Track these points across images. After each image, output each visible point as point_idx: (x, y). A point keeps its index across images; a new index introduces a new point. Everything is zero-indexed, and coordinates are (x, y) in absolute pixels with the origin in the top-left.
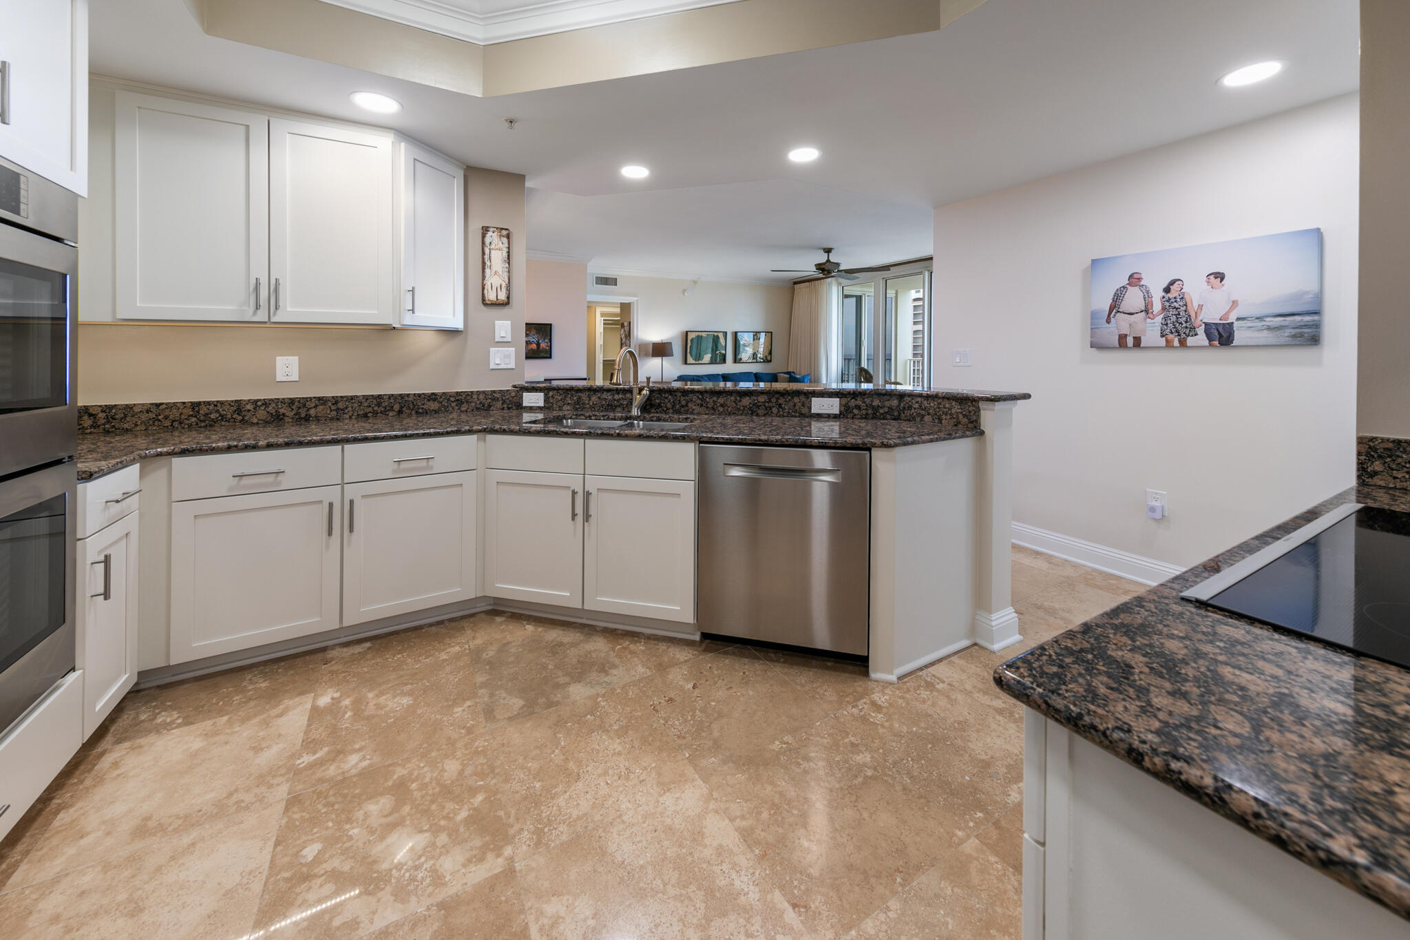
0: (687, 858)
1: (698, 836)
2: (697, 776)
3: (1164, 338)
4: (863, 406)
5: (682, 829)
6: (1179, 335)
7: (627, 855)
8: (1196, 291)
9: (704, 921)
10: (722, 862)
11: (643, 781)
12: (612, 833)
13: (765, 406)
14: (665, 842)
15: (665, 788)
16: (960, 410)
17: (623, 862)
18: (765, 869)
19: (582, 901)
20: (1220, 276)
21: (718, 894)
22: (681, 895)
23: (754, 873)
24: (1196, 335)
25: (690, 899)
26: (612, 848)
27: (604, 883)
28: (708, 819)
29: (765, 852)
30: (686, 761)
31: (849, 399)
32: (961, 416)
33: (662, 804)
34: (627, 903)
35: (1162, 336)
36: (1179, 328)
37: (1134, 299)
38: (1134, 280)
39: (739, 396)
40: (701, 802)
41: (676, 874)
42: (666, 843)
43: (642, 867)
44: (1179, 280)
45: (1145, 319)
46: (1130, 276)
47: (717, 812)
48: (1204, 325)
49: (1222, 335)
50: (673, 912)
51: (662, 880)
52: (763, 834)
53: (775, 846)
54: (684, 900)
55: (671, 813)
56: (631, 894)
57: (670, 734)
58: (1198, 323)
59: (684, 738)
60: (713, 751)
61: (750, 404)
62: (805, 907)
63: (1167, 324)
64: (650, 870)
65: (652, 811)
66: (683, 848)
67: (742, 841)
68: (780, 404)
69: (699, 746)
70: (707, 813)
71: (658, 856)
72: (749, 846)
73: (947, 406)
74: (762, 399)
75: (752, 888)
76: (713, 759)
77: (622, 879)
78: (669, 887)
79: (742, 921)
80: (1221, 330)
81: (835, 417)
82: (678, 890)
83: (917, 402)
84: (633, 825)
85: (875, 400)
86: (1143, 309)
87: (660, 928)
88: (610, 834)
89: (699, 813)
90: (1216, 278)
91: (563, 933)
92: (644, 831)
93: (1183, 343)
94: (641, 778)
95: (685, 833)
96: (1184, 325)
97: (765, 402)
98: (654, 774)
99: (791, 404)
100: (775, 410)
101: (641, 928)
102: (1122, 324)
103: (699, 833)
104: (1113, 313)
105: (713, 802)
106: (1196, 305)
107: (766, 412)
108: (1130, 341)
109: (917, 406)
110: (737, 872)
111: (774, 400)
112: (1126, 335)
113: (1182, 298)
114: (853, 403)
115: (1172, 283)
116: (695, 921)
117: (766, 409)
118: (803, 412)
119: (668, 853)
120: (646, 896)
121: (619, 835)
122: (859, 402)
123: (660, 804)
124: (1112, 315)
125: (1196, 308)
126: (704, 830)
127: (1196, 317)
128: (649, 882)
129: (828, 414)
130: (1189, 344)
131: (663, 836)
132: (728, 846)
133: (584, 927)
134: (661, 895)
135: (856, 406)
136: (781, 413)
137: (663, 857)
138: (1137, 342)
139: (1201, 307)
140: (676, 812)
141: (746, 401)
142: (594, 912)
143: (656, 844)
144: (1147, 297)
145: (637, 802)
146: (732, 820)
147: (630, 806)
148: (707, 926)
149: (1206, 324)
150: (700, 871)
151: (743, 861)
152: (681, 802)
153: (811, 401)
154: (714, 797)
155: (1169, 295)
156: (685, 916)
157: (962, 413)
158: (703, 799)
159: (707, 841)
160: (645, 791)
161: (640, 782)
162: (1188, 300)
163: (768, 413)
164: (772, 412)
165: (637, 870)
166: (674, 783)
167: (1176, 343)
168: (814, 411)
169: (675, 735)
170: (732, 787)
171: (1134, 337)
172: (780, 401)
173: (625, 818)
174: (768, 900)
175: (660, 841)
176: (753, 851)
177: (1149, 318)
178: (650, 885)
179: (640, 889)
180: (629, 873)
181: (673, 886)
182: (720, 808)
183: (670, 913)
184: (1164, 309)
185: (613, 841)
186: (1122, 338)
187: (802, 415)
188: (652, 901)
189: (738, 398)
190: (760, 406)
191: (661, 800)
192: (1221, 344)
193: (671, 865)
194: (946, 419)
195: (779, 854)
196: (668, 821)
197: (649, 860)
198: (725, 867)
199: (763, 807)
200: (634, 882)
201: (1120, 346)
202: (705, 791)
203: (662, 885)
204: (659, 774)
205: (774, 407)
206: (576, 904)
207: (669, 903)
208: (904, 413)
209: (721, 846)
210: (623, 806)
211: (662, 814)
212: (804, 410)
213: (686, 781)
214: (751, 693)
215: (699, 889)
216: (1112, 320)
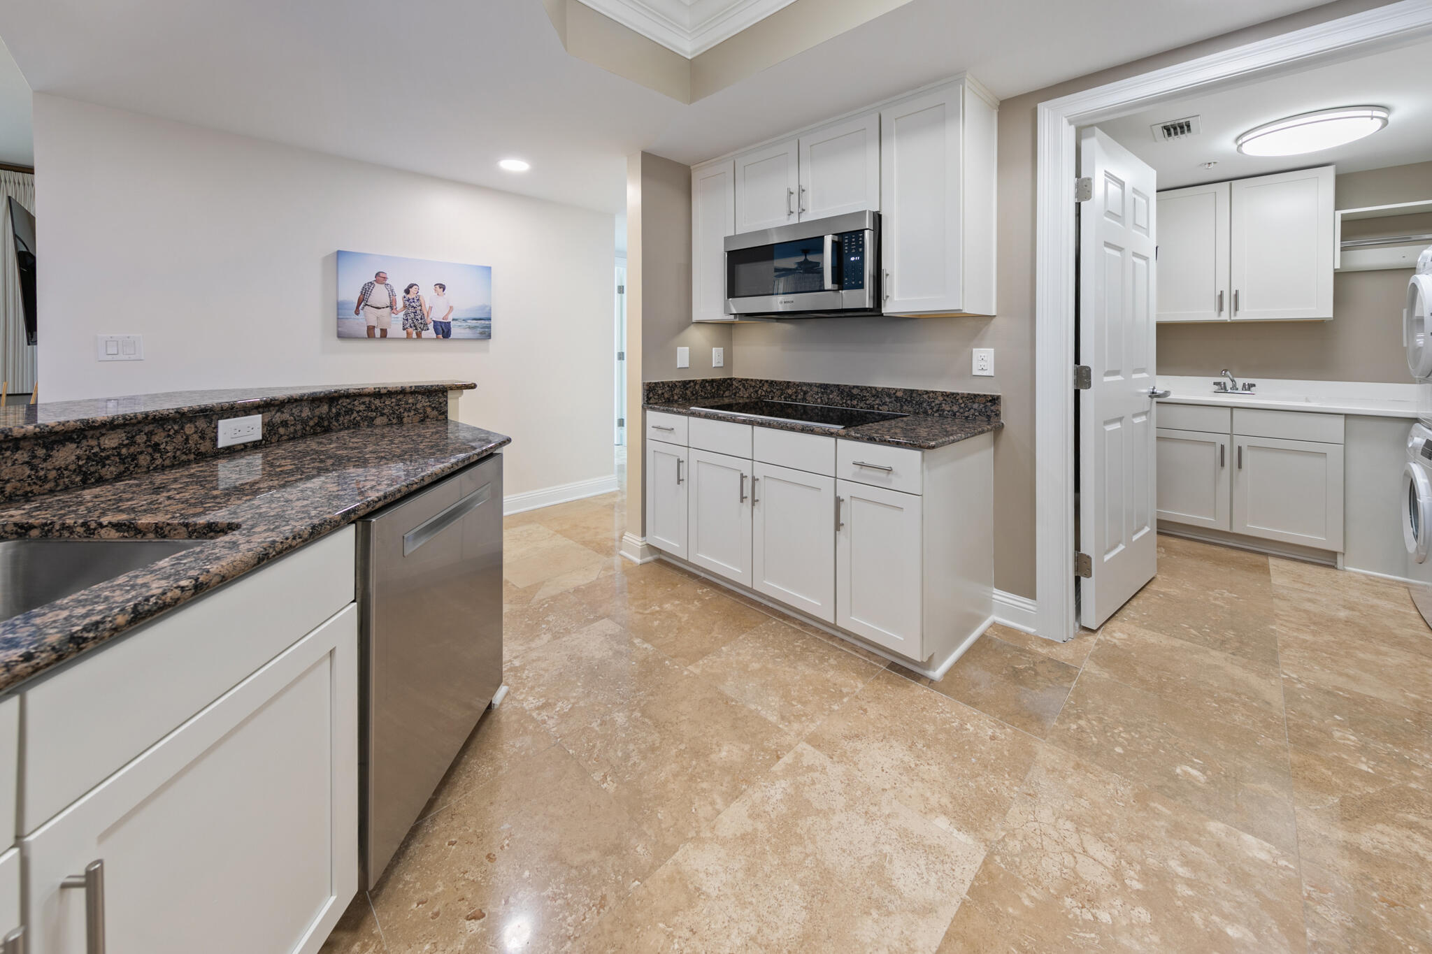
0: (773, 843)
1: (747, 839)
2: (669, 862)
3: (405, 331)
4: (291, 421)
5: (745, 857)
6: (416, 329)
7: (796, 908)
8: (427, 295)
9: (821, 815)
10: (765, 812)
11: (692, 930)
12: (779, 939)
13: (119, 454)
14: (766, 870)
15: (695, 895)
16: (428, 404)
17: (805, 908)
18: (758, 779)
19: (864, 935)
20: (443, 287)
21: (795, 809)
22: (810, 838)
23: (765, 786)
24: (428, 329)
25: (809, 830)
26: (796, 929)
27: (835, 919)
28: (724, 835)
29: (742, 781)
30: (647, 882)
31: (273, 413)
32: (429, 410)
33: (719, 890)
34: (841, 885)
35: (404, 329)
36: (416, 323)
37: (379, 295)
38: (380, 278)
39: (45, 446)
40: (706, 847)
41: (794, 848)
42: (767, 868)
43: (802, 885)
44: (416, 285)
45: (390, 314)
46: (377, 274)
47: (713, 828)
48: (433, 322)
49: (444, 330)
50: (826, 841)
51: (804, 859)
52: (725, 784)
53: (734, 774)
54: (812, 835)
55: (729, 876)
56: (831, 885)
57: (596, 921)
58: (428, 320)
59: (603, 897)
60: (624, 852)
61: (79, 458)
62: (777, 751)
63: (407, 320)
64: (800, 875)
65: (733, 899)
66: (764, 850)
67: (738, 800)
68: (157, 445)
69: (616, 873)
70: (718, 837)
71: (784, 872)
72: (741, 794)
73: (410, 401)
74: (110, 441)
75: (777, 786)
76: (638, 849)
77: (822, 901)
78: (808, 851)
79: (806, 788)
80: (443, 326)
81: (255, 446)
82: (806, 842)
83: (364, 403)
84: (759, 916)
85: (304, 409)
86: (389, 305)
87: (844, 847)
88: (781, 941)
89: (720, 845)
90: (440, 288)
91: (899, 939)
92: (761, 899)
93: (419, 335)
94: (688, 934)
95: (748, 853)
96: (420, 321)
97: (121, 445)
98: (677, 919)
99: (179, 438)
100: (143, 460)
101: (853, 864)
102: (370, 316)
103: (743, 839)
104: (362, 306)
105: (702, 835)
106: (427, 306)
107: (122, 468)
108: (378, 333)
109: (362, 407)
110: (769, 798)
111: (141, 439)
112: (374, 327)
113: (418, 300)
114: (278, 417)
115: (411, 286)
116: (824, 821)
117: (123, 461)
118: (202, 449)
119: (776, 863)
120: (825, 869)
121: (777, 928)
122: (286, 416)
123: (721, 893)
124: (360, 308)
125: (428, 309)
126: (738, 835)
127: (428, 316)
128: (812, 872)
129: (243, 444)
130: (423, 336)
131: (760, 875)
132: (747, 811)
133: (882, 919)
134: (817, 855)
135: (282, 422)
136: (159, 462)
137: (782, 866)
138: (384, 333)
139: (431, 308)
140: (726, 870)
141: (66, 455)
142: (865, 915)
143: (771, 879)
144: (392, 294)
145: (726, 924)
146: (719, 813)
147: (735, 932)
148: (823, 812)
149: (434, 321)
150: (781, 828)
151: (758, 796)
152: (711, 870)
153: (216, 427)
154: (695, 835)
155: (408, 296)
156: (824, 830)
157: (430, 406)
158: (700, 845)
159: (750, 829)
160: (708, 920)
161: (694, 933)
162: (422, 301)
163: (127, 469)
164: (137, 465)
165: (807, 888)
166: (687, 887)
167: (414, 336)
168: (222, 443)
169: (599, 913)
170: (677, 820)
171: (381, 329)
172: (156, 439)
173: (753, 931)
174: (781, 774)
175: (766, 876)
176: (745, 790)
177: (393, 313)
178: (815, 869)
179: (823, 877)
180: (813, 896)
181: (805, 847)
182: (707, 826)
183: (828, 843)
184: (405, 307)
185: (787, 932)
186: (371, 329)
187: (201, 457)
188: (827, 863)
189: (41, 452)
190: (108, 457)
191: (714, 894)
192: (444, 337)
193: (787, 856)
194: (408, 416)
195: (740, 771)
196: (740, 875)
197: (791, 880)
198: (769, 809)
199: (696, 788)
200: (819, 887)
201: (369, 336)
202: (689, 846)
203: (809, 858)
204: (676, 911)
205: (141, 453)
206: (870, 941)
207: (821, 847)
208: (337, 421)
209: (750, 816)
210: (739, 942)
211: (733, 887)
212: (205, 447)
213: (679, 873)
214: (506, 826)
215: (797, 825)
216: (361, 311)
